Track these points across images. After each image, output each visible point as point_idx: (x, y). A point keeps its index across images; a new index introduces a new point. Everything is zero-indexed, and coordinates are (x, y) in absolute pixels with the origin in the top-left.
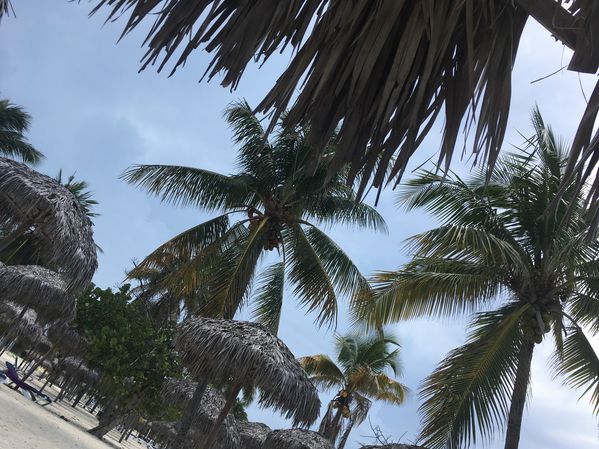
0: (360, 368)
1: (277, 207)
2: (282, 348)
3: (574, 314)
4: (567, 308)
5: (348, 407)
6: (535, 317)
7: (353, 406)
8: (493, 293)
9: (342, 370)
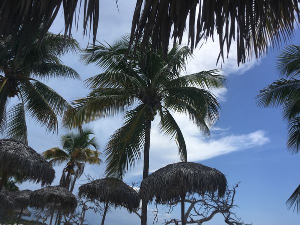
0: (76, 149)
1: (12, 72)
2: (28, 149)
3: (166, 105)
4: (163, 104)
5: (73, 170)
6: (150, 110)
7: (76, 169)
8: (132, 102)
9: (67, 152)
